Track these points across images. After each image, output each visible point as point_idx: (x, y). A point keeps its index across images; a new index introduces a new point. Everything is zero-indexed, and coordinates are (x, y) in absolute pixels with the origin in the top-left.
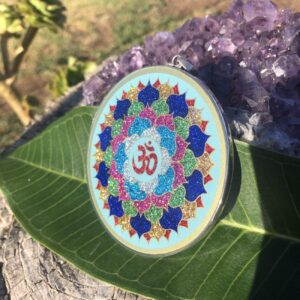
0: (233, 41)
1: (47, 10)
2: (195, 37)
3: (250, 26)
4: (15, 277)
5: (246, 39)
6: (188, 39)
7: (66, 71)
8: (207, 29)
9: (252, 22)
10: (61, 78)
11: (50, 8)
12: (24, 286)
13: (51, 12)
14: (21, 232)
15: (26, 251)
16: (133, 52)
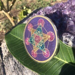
0: (68, 11)
2: (58, 8)
3: (73, 6)
4: (7, 69)
5: (72, 11)
6: (56, 9)
7: (23, 11)
8: (61, 6)
9: (74, 5)
10: (22, 13)
12: (9, 72)
14: (9, 57)
15: (10, 63)
16: (41, 12)
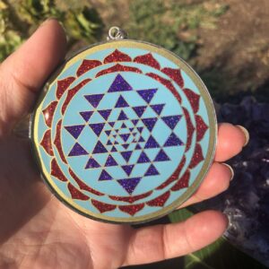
1: (90, 28)
11: (93, 26)
13: (93, 29)
